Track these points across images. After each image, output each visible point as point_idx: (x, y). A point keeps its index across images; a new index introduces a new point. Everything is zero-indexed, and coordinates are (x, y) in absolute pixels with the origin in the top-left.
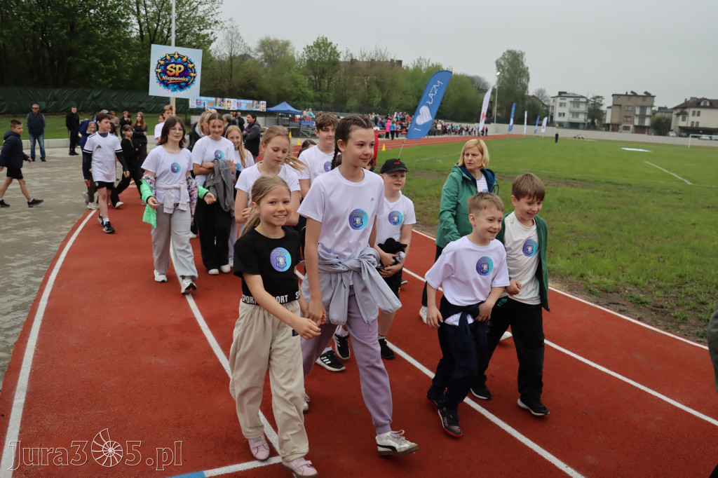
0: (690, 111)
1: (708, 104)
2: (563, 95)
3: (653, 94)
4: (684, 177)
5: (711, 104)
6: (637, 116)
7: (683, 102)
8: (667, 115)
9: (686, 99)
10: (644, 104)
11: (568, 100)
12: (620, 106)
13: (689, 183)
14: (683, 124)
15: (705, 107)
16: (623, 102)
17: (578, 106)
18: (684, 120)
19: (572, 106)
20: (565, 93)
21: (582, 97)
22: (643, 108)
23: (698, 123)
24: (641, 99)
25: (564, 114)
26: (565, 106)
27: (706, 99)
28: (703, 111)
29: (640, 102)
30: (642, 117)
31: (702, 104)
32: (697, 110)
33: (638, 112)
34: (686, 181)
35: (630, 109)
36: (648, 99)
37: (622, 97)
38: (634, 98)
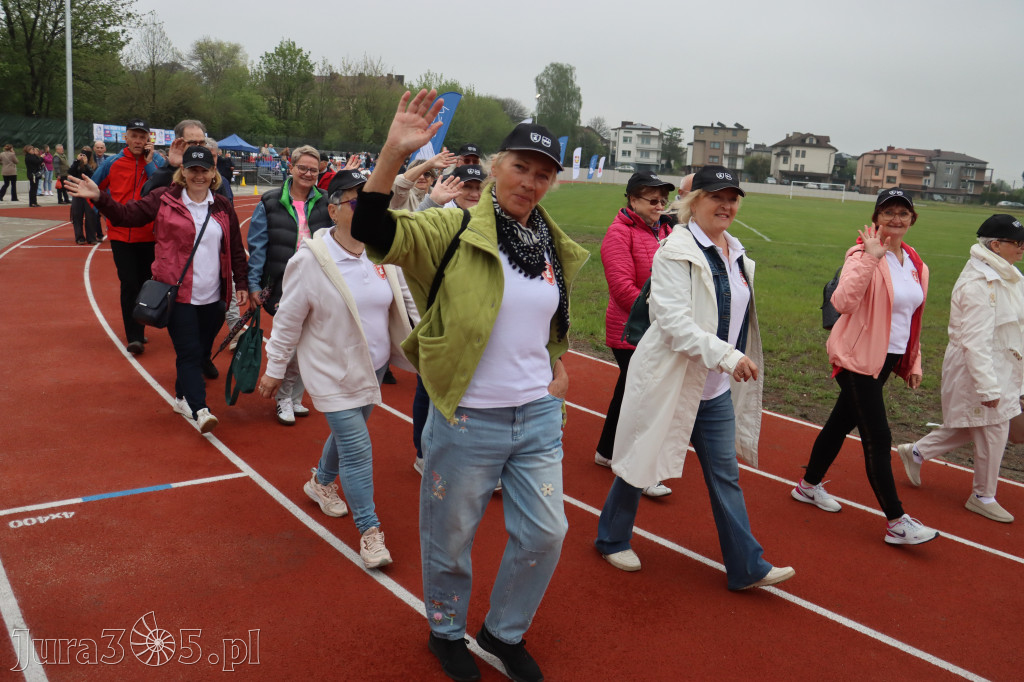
0: (793, 151)
1: (815, 142)
2: (628, 126)
3: (745, 127)
4: (764, 233)
5: (818, 141)
6: (726, 155)
7: (784, 138)
8: (764, 155)
9: (788, 135)
10: (735, 139)
11: (635, 133)
12: (704, 142)
13: (769, 240)
14: (785, 167)
15: (811, 146)
16: (708, 136)
17: (648, 142)
18: (785, 161)
19: (640, 142)
20: (631, 123)
21: (653, 129)
22: (734, 146)
23: (803, 166)
24: (730, 133)
25: (629, 152)
26: (630, 141)
27: (812, 135)
28: (810, 152)
29: (729, 136)
30: (733, 157)
31: (807, 141)
32: (801, 149)
33: (727, 151)
34: (766, 238)
35: (717, 146)
36: (740, 133)
37: (706, 130)
38: (721, 132)
